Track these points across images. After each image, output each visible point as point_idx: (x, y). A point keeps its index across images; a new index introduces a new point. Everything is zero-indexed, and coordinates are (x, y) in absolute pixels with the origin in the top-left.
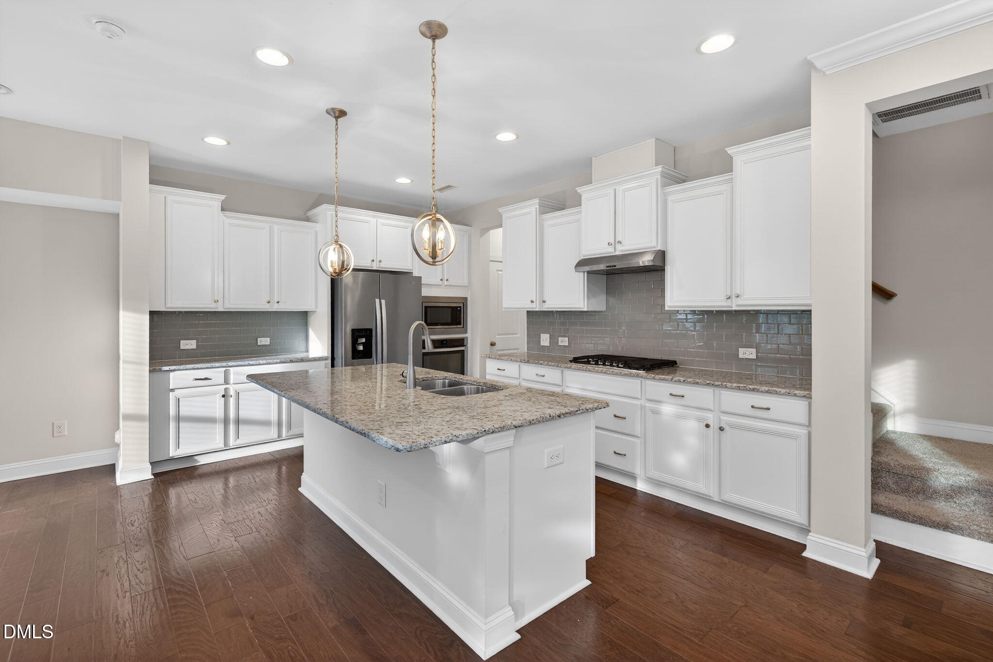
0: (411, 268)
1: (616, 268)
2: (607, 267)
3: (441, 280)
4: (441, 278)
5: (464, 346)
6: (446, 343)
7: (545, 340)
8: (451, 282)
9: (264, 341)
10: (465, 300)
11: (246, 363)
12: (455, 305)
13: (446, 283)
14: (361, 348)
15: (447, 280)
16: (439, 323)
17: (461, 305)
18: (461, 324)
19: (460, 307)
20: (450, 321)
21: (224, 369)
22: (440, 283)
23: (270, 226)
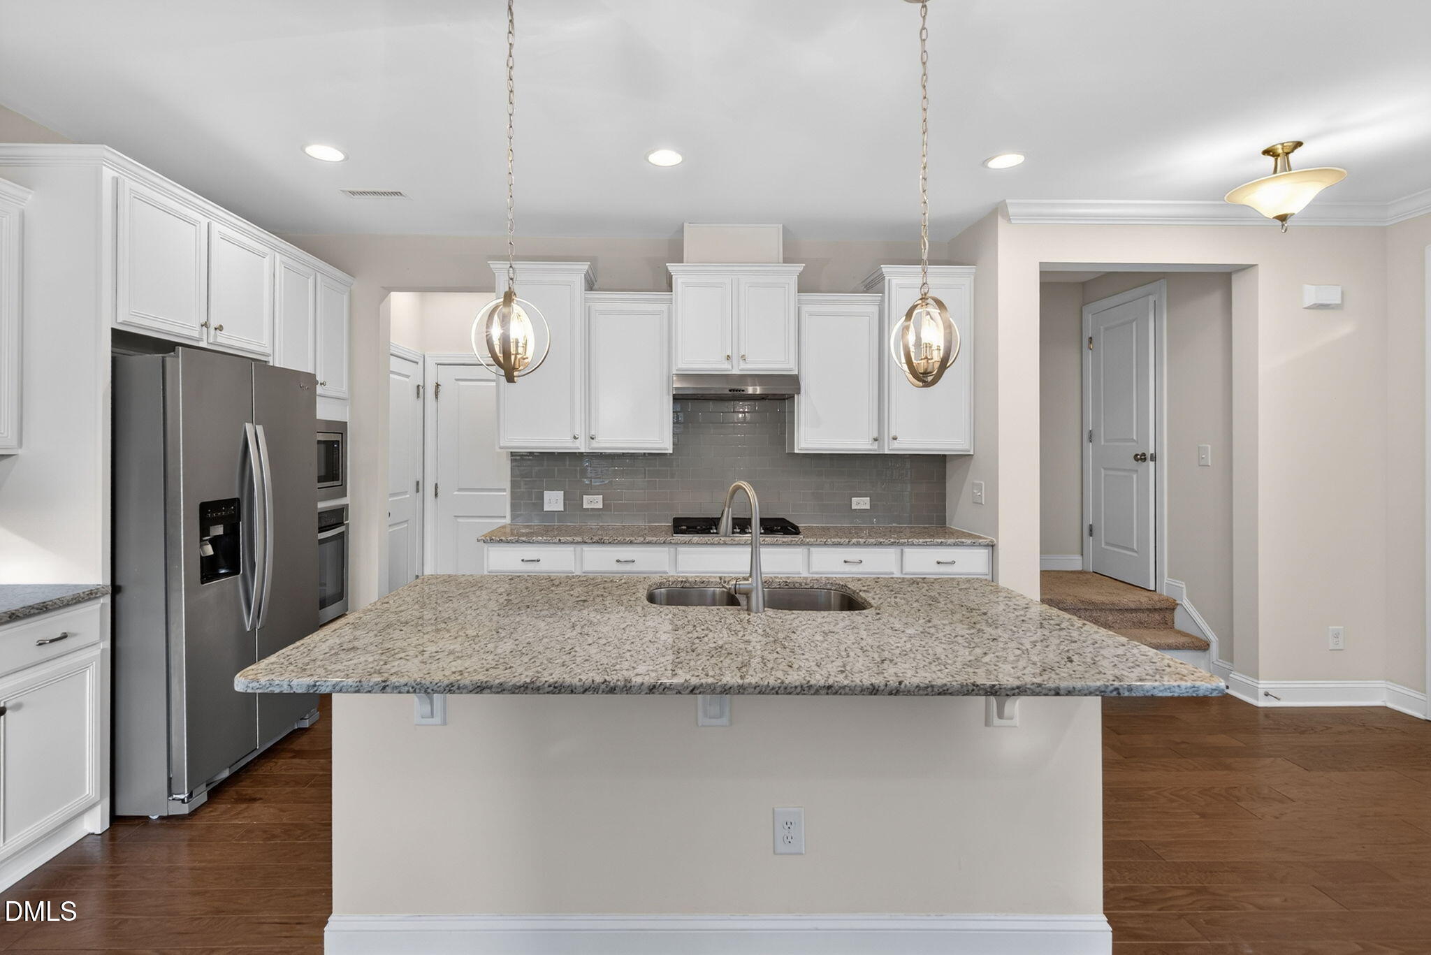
0: (270, 352)
1: (744, 393)
2: (730, 391)
5: (343, 523)
7: (554, 501)
10: (344, 427)
12: (333, 438)
15: (323, 385)
17: (340, 439)
18: (338, 480)
19: (338, 443)
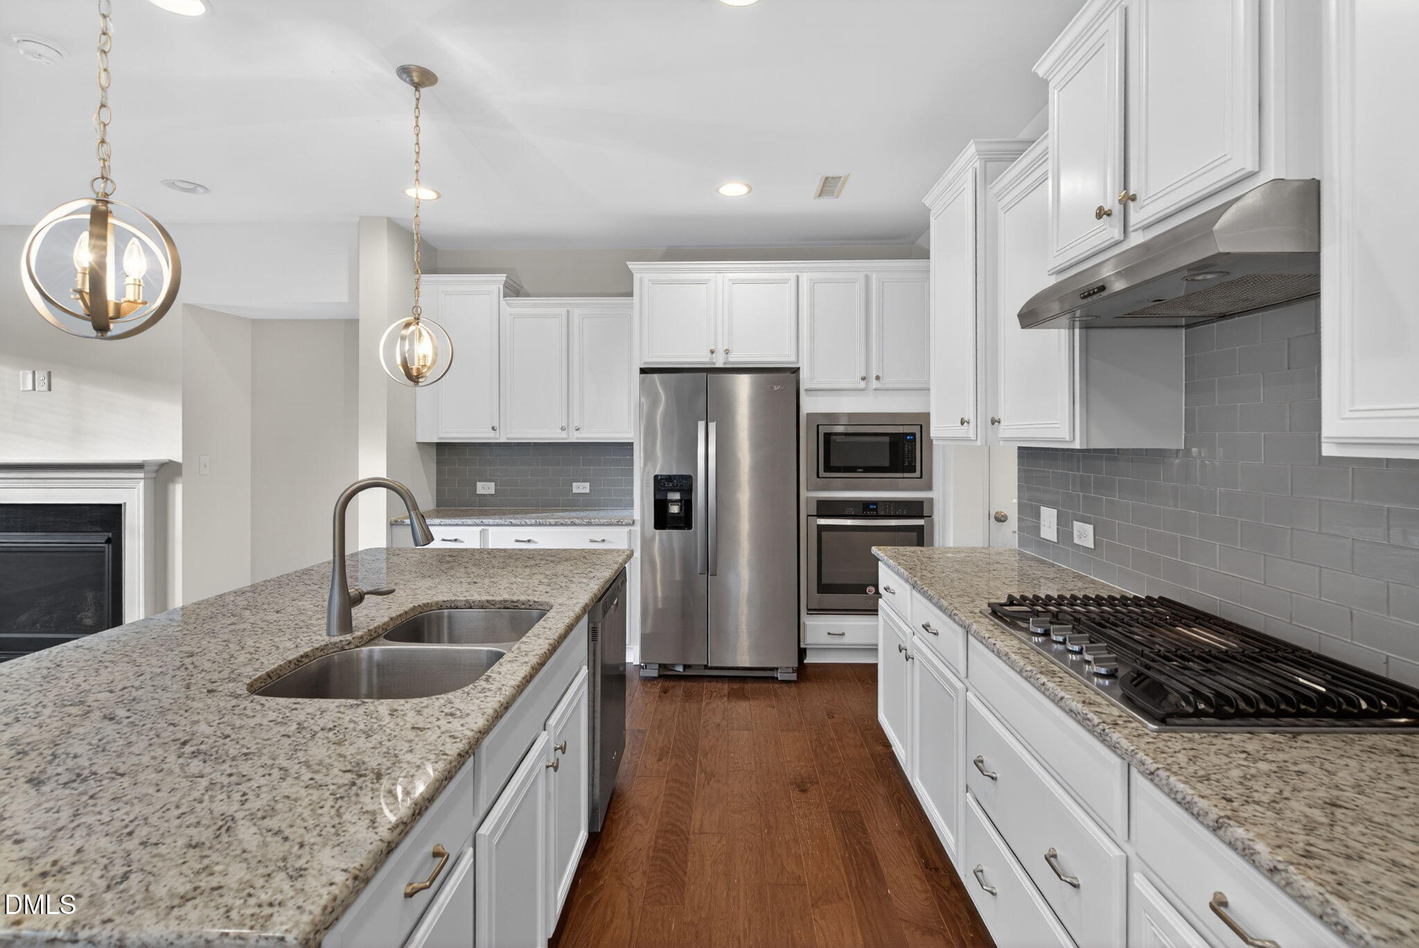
0: (793, 358)
3: (863, 379)
4: (863, 374)
5: (921, 517)
6: (876, 510)
8: (888, 381)
9: (581, 488)
10: (922, 420)
11: (507, 522)
12: (900, 430)
13: (875, 384)
14: (675, 509)
15: (878, 378)
16: (861, 468)
17: (916, 430)
18: (915, 471)
19: (914, 435)
20: (887, 464)
21: (480, 528)
22: (862, 384)
23: (568, 311)
